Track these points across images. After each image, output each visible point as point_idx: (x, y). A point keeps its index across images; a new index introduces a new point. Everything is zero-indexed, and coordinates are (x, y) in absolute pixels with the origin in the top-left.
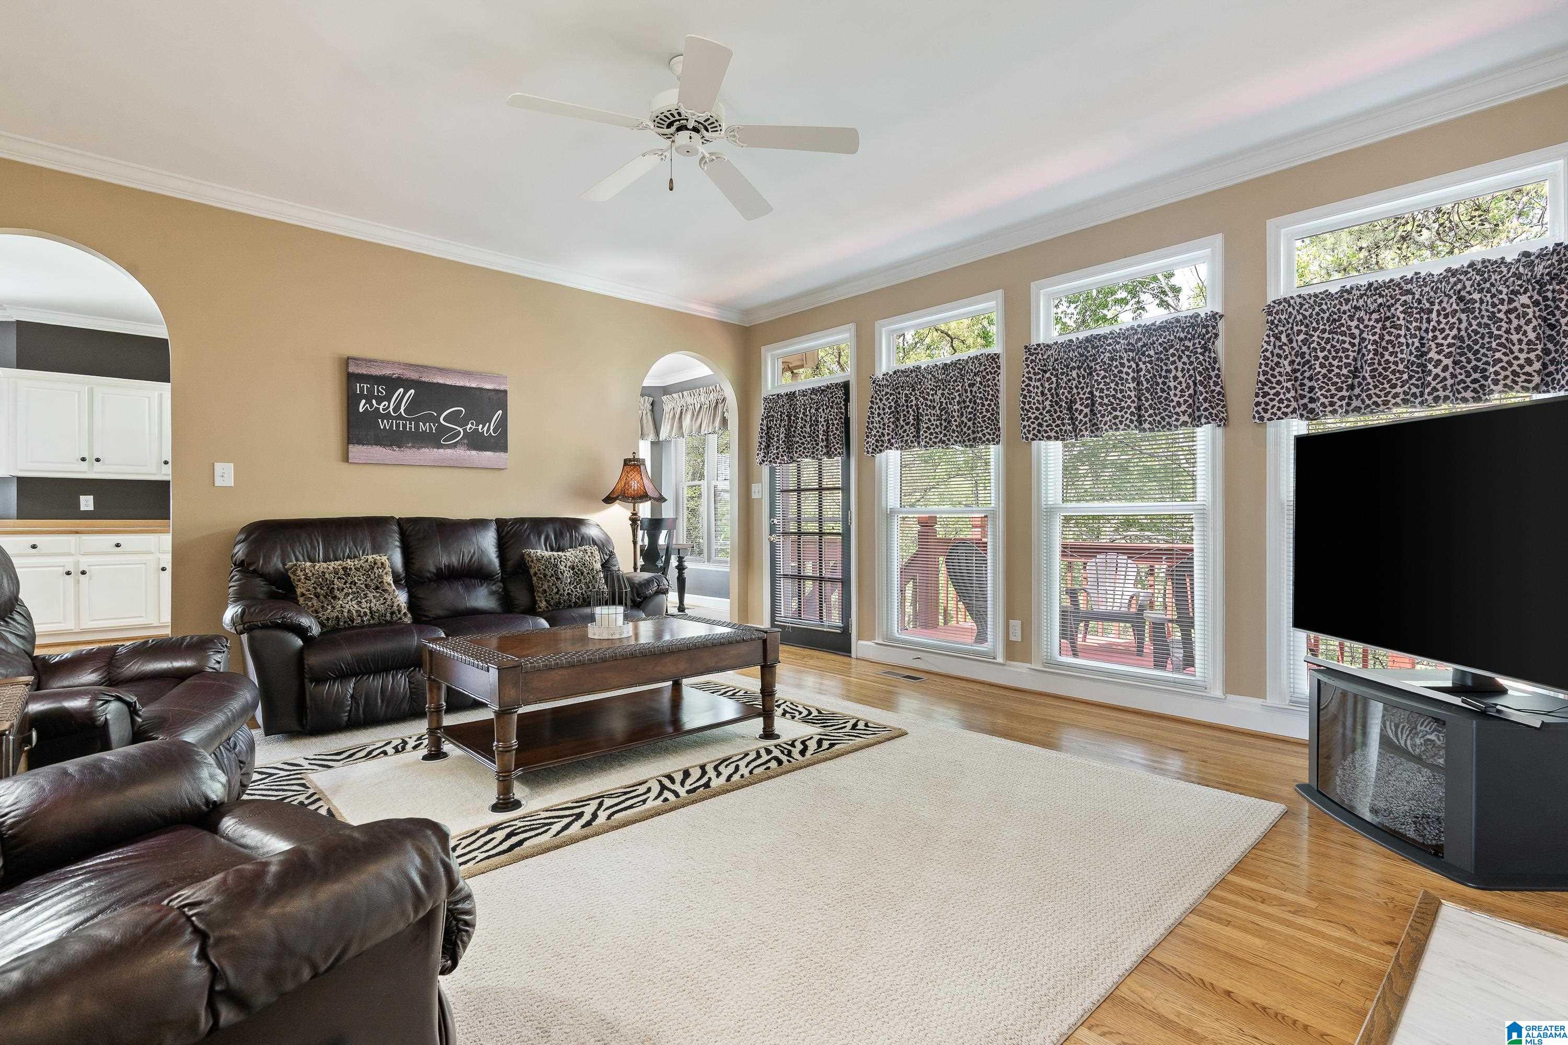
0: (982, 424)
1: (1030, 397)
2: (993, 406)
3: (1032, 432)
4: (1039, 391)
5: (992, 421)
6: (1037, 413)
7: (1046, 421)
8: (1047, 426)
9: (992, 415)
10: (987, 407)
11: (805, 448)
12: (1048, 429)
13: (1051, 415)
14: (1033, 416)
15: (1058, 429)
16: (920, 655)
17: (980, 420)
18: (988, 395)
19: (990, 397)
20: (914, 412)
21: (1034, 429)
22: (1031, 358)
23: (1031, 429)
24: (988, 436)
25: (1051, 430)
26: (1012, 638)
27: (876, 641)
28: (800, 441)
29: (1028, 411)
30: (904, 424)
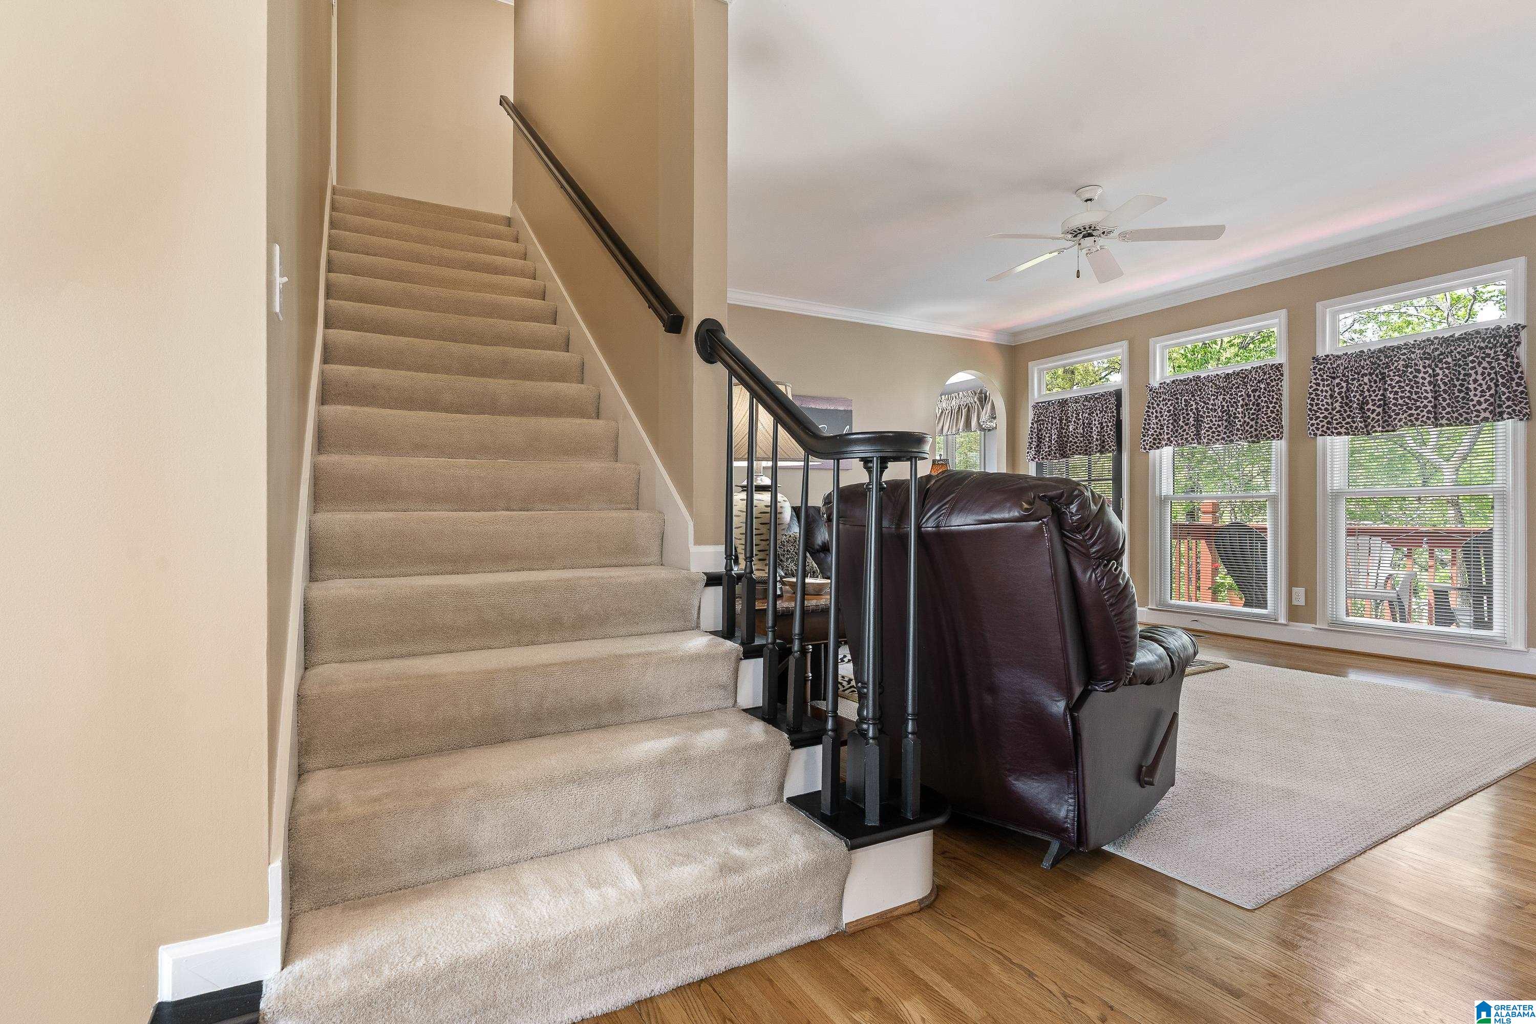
0: (1267, 423)
1: (1318, 399)
2: (1277, 408)
3: (1321, 429)
4: (1328, 395)
5: (1277, 420)
6: (1326, 413)
7: (1336, 420)
8: (1337, 424)
9: (1277, 415)
10: (1271, 409)
11: (1077, 447)
12: (1338, 426)
13: (1340, 415)
14: (1322, 416)
15: (1348, 426)
16: (1196, 618)
17: (1265, 420)
18: (1273, 398)
19: (1275, 400)
20: (1194, 414)
21: (1323, 426)
22: (1319, 366)
23: (1320, 426)
24: (1273, 433)
25: (1341, 427)
26: (1295, 603)
27: (1150, 607)
28: (1073, 441)
29: (1317, 412)
30: (1183, 424)
